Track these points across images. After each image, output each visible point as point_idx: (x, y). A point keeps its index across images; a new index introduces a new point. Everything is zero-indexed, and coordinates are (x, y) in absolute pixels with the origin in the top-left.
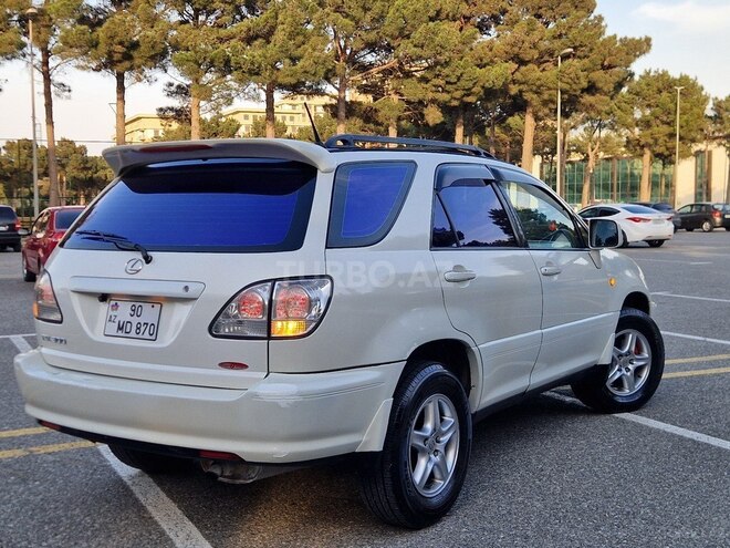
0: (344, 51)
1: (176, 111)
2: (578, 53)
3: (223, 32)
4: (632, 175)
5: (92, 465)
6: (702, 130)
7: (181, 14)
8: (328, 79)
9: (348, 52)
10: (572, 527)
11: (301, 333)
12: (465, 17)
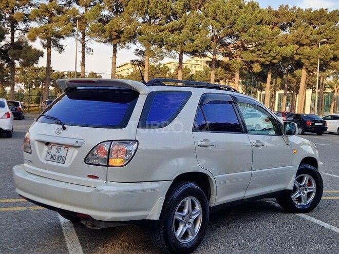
0: (216, 37)
1: (139, 61)
2: (329, 41)
3: (161, 27)
7: (143, 19)
8: (208, 50)
11: (122, 165)
12: (275, 23)
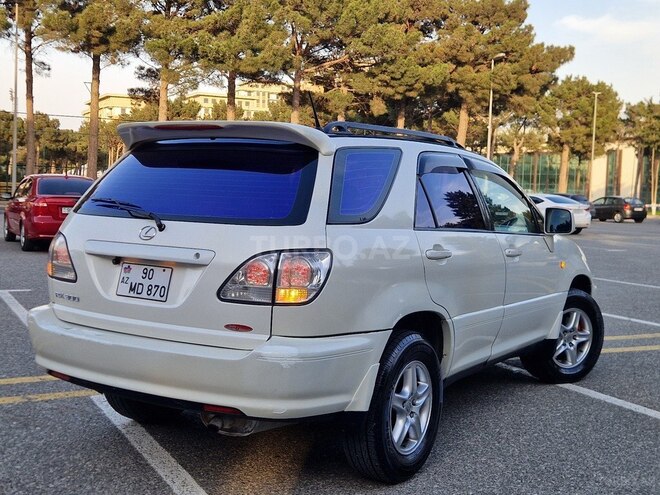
0: (300, 46)
1: (146, 92)
2: (510, 58)
3: (192, 23)
4: (551, 169)
5: (88, 413)
6: (615, 132)
7: (154, 5)
8: (285, 70)
9: (304, 46)
10: (534, 487)
11: (303, 301)
12: (410, 21)
